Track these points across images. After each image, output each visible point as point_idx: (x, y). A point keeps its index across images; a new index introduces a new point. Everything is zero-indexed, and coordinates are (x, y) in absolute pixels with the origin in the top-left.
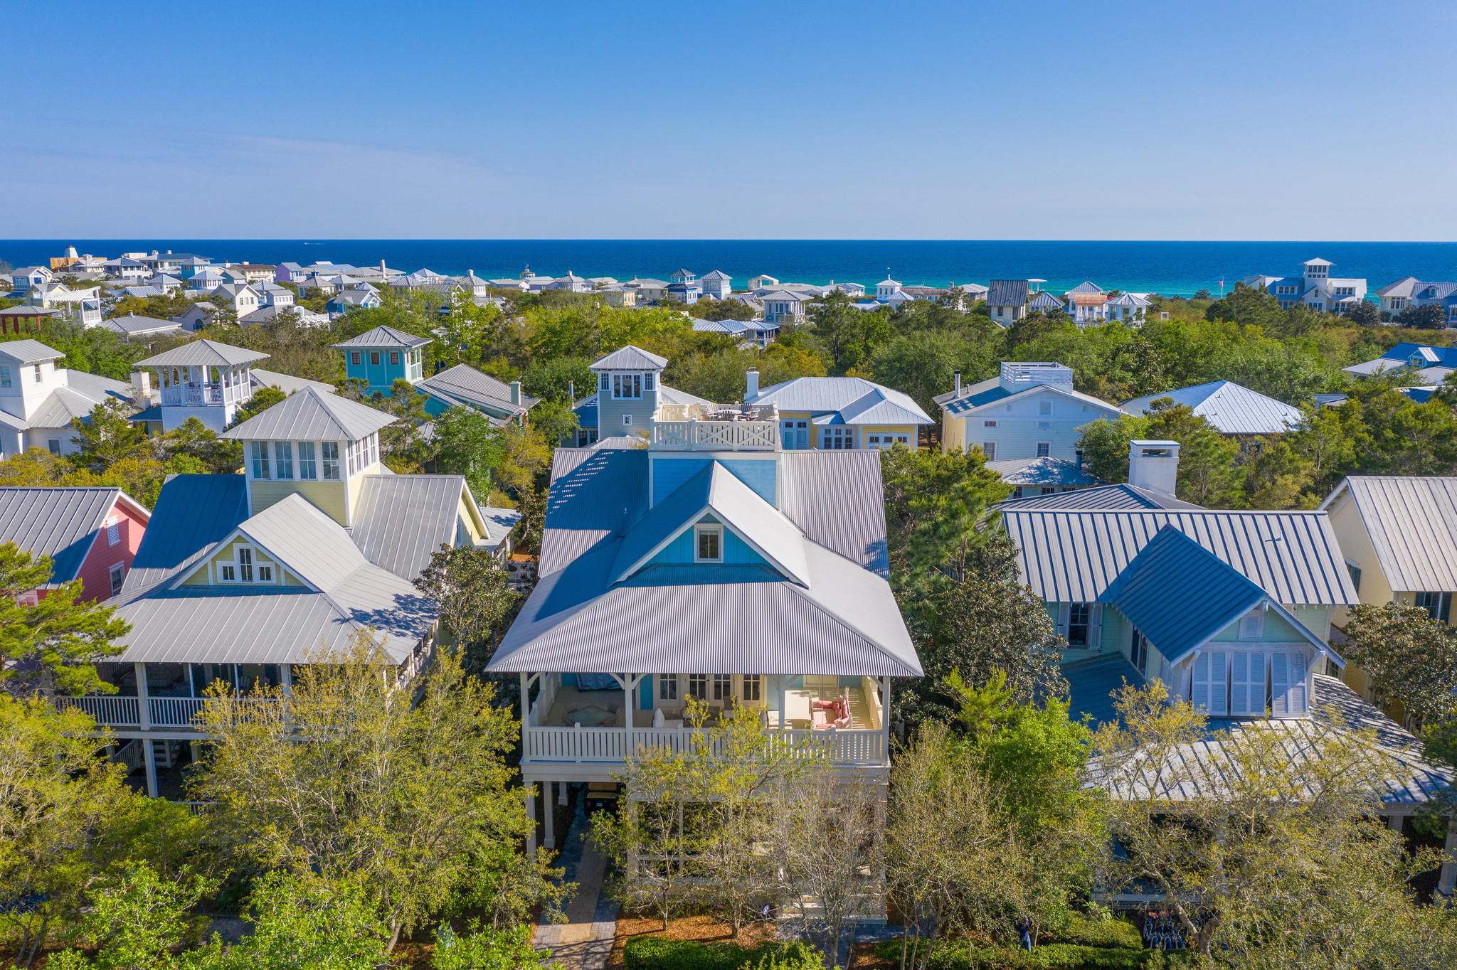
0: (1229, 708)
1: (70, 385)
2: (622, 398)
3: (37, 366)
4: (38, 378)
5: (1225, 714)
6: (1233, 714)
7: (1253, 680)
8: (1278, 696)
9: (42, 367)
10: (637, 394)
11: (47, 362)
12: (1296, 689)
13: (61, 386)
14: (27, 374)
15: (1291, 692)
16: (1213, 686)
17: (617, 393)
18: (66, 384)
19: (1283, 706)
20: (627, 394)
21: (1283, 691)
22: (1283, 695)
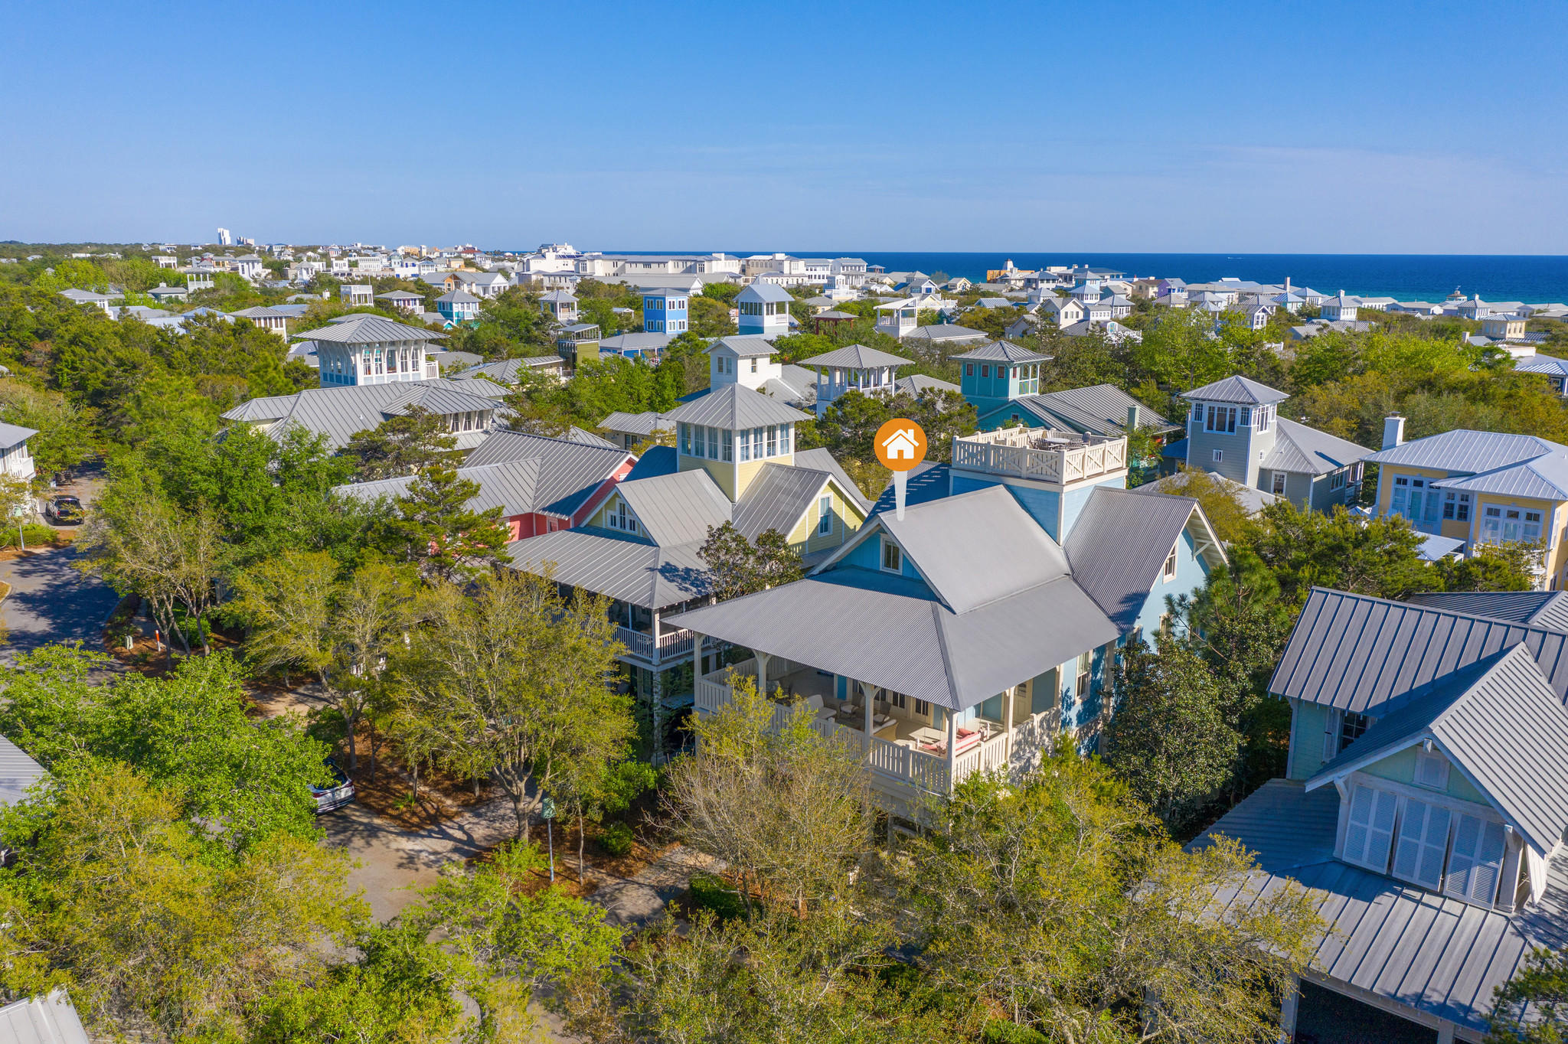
0: (1390, 865)
1: (783, 376)
2: (1215, 431)
3: (754, 359)
4: (754, 370)
5: (1384, 871)
6: (1395, 874)
7: (1428, 840)
8: (1456, 869)
9: (759, 361)
10: (1231, 429)
11: (762, 356)
12: (1485, 869)
13: (774, 377)
14: (743, 366)
15: (1476, 871)
16: (1374, 832)
17: (1210, 428)
18: (780, 376)
19: (1461, 886)
20: (1221, 428)
21: (1468, 866)
22: (1464, 872)
